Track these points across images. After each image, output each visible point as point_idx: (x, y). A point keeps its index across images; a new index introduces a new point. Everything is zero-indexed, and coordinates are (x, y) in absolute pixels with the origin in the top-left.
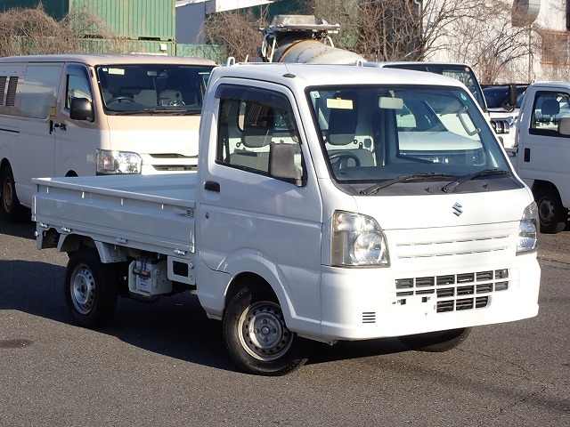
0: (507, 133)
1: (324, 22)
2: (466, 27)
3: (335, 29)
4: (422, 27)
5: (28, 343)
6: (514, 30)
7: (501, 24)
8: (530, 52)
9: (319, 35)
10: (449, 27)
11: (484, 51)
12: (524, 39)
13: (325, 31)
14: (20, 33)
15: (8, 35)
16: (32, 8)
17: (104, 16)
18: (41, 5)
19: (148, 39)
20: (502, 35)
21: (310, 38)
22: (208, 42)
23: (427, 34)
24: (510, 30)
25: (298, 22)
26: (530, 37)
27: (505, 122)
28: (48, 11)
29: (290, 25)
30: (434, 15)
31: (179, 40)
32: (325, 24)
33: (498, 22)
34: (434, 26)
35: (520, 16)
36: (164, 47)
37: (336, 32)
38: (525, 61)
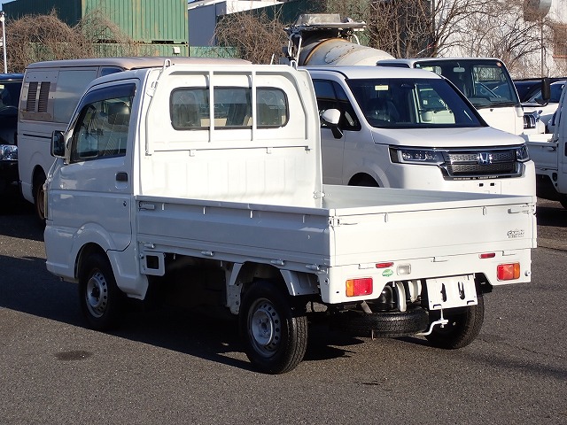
0: (534, 127)
1: (350, 20)
2: (478, 23)
3: (361, 26)
4: (434, 24)
5: (87, 355)
6: (526, 25)
7: (513, 19)
8: (543, 47)
9: (345, 33)
10: (462, 24)
11: (496, 47)
12: (536, 33)
13: (350, 29)
14: (34, 39)
15: (22, 41)
16: (46, 14)
17: (117, 21)
18: (54, 11)
19: (162, 42)
20: (514, 30)
21: (336, 36)
22: (222, 44)
23: (440, 31)
24: (522, 25)
25: (323, 21)
26: (543, 32)
27: (532, 116)
28: (62, 17)
29: (315, 23)
30: (446, 12)
31: (192, 43)
32: (351, 22)
33: (510, 17)
34: (446, 22)
35: (531, 11)
36: (177, 50)
37: (362, 30)
38: (538, 55)
